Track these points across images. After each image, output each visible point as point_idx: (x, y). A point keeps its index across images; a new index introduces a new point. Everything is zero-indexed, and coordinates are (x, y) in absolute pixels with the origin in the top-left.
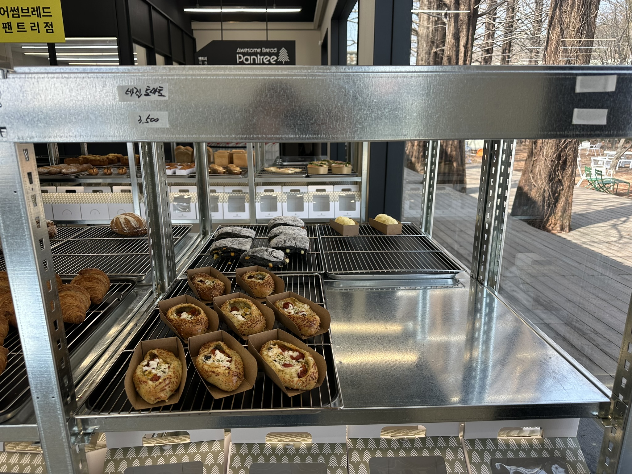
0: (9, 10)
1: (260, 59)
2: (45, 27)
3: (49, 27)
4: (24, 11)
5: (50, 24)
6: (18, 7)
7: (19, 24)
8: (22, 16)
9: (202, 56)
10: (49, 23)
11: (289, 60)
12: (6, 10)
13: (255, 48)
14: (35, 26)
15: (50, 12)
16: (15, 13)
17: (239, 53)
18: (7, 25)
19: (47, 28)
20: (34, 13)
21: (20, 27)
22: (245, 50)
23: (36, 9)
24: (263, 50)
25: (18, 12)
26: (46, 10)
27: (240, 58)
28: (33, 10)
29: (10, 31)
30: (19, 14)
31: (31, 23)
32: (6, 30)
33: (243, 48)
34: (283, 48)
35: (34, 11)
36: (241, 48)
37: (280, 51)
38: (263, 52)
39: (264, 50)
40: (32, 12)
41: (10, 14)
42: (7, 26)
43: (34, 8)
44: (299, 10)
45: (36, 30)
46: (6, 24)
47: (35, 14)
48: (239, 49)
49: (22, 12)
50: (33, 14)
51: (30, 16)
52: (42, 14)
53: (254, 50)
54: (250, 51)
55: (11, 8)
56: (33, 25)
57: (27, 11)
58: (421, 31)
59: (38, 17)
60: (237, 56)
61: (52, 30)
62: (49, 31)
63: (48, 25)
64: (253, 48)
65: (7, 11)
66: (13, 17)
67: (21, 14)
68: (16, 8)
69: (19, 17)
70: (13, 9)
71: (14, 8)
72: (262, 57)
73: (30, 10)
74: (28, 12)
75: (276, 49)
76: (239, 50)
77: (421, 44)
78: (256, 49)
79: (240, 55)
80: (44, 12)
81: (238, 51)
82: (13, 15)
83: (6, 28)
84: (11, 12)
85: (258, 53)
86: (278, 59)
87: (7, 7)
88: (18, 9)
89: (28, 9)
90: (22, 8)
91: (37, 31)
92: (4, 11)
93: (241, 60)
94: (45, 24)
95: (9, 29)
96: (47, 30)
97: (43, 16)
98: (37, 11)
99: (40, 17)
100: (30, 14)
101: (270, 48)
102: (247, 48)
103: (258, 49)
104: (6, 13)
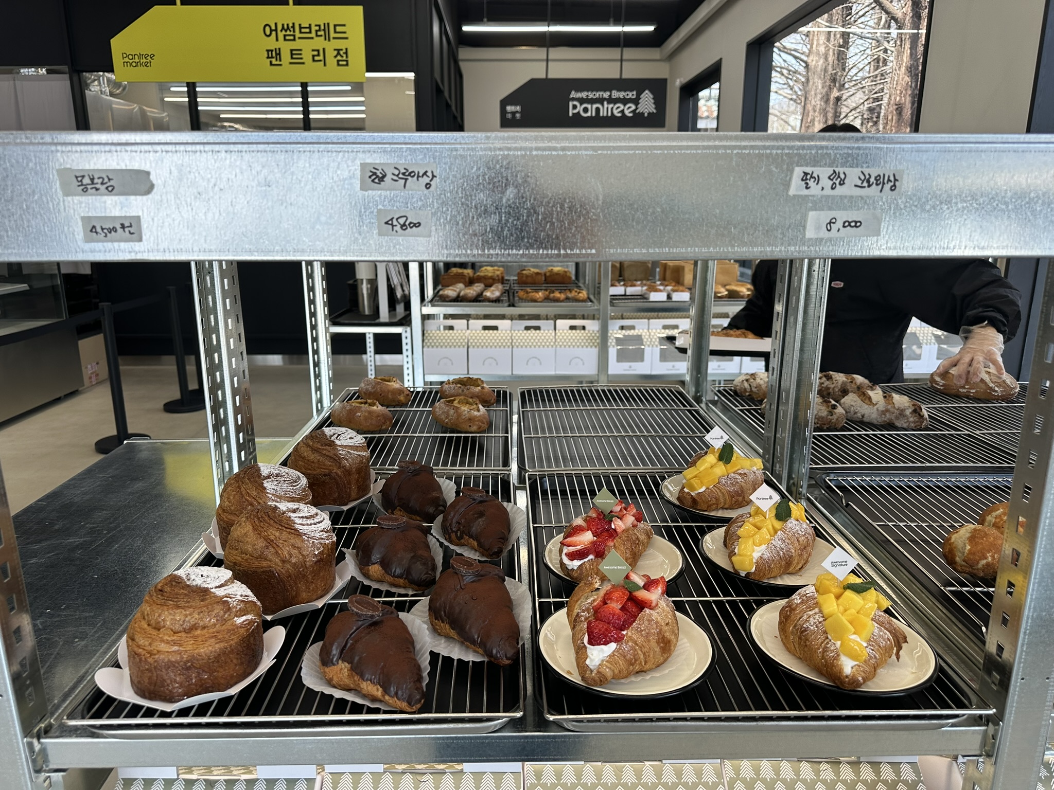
0: (279, 28)
1: (607, 108)
2: (336, 57)
3: (342, 57)
4: (303, 30)
5: (344, 51)
6: (293, 24)
7: (294, 52)
8: (299, 38)
9: (511, 104)
10: (342, 50)
11: (655, 111)
12: (273, 28)
13: (601, 90)
14: (318, 55)
15: (345, 33)
16: (288, 33)
17: (573, 99)
18: (274, 53)
19: (339, 58)
20: (319, 33)
21: (294, 56)
22: (583, 95)
23: (322, 27)
24: (613, 94)
25: (294, 32)
26: (339, 29)
27: (575, 107)
28: (317, 28)
29: (278, 62)
30: (294, 36)
31: (313, 50)
32: (271, 62)
33: (581, 91)
34: (647, 91)
35: (320, 30)
36: (577, 91)
37: (642, 96)
38: (613, 97)
39: (616, 94)
40: (317, 31)
41: (281, 35)
42: (274, 55)
43: (319, 26)
44: (651, 28)
45: (320, 61)
46: (272, 51)
47: (321, 36)
48: (573, 92)
49: (301, 32)
50: (317, 36)
51: (312, 38)
52: (332, 35)
53: (598, 94)
54: (591, 95)
55: (283, 25)
56: (316, 53)
57: (308, 30)
58: (814, 62)
59: (325, 39)
60: (571, 104)
61: (347, 61)
62: (341, 63)
63: (341, 52)
64: (597, 91)
65: (276, 30)
66: (285, 40)
67: (298, 35)
68: (291, 25)
69: (294, 40)
70: (286, 27)
71: (288, 25)
72: (611, 106)
73: (314, 29)
74: (310, 32)
75: (634, 93)
76: (573, 94)
77: (814, 83)
78: (601, 93)
79: (575, 103)
80: (335, 32)
81: (571, 96)
82: (285, 36)
83: (272, 57)
84: (281, 31)
85: (605, 99)
86: (637, 109)
87: (276, 24)
88: (293, 27)
89: (310, 27)
90: (300, 25)
91: (322, 63)
92: (271, 31)
93: (575, 111)
94: (336, 52)
95: (276, 60)
96: (338, 61)
97: (334, 38)
98: (324, 30)
99: (329, 40)
100: (313, 35)
101: (625, 91)
102: (588, 91)
103: (605, 91)
104: (274, 33)
